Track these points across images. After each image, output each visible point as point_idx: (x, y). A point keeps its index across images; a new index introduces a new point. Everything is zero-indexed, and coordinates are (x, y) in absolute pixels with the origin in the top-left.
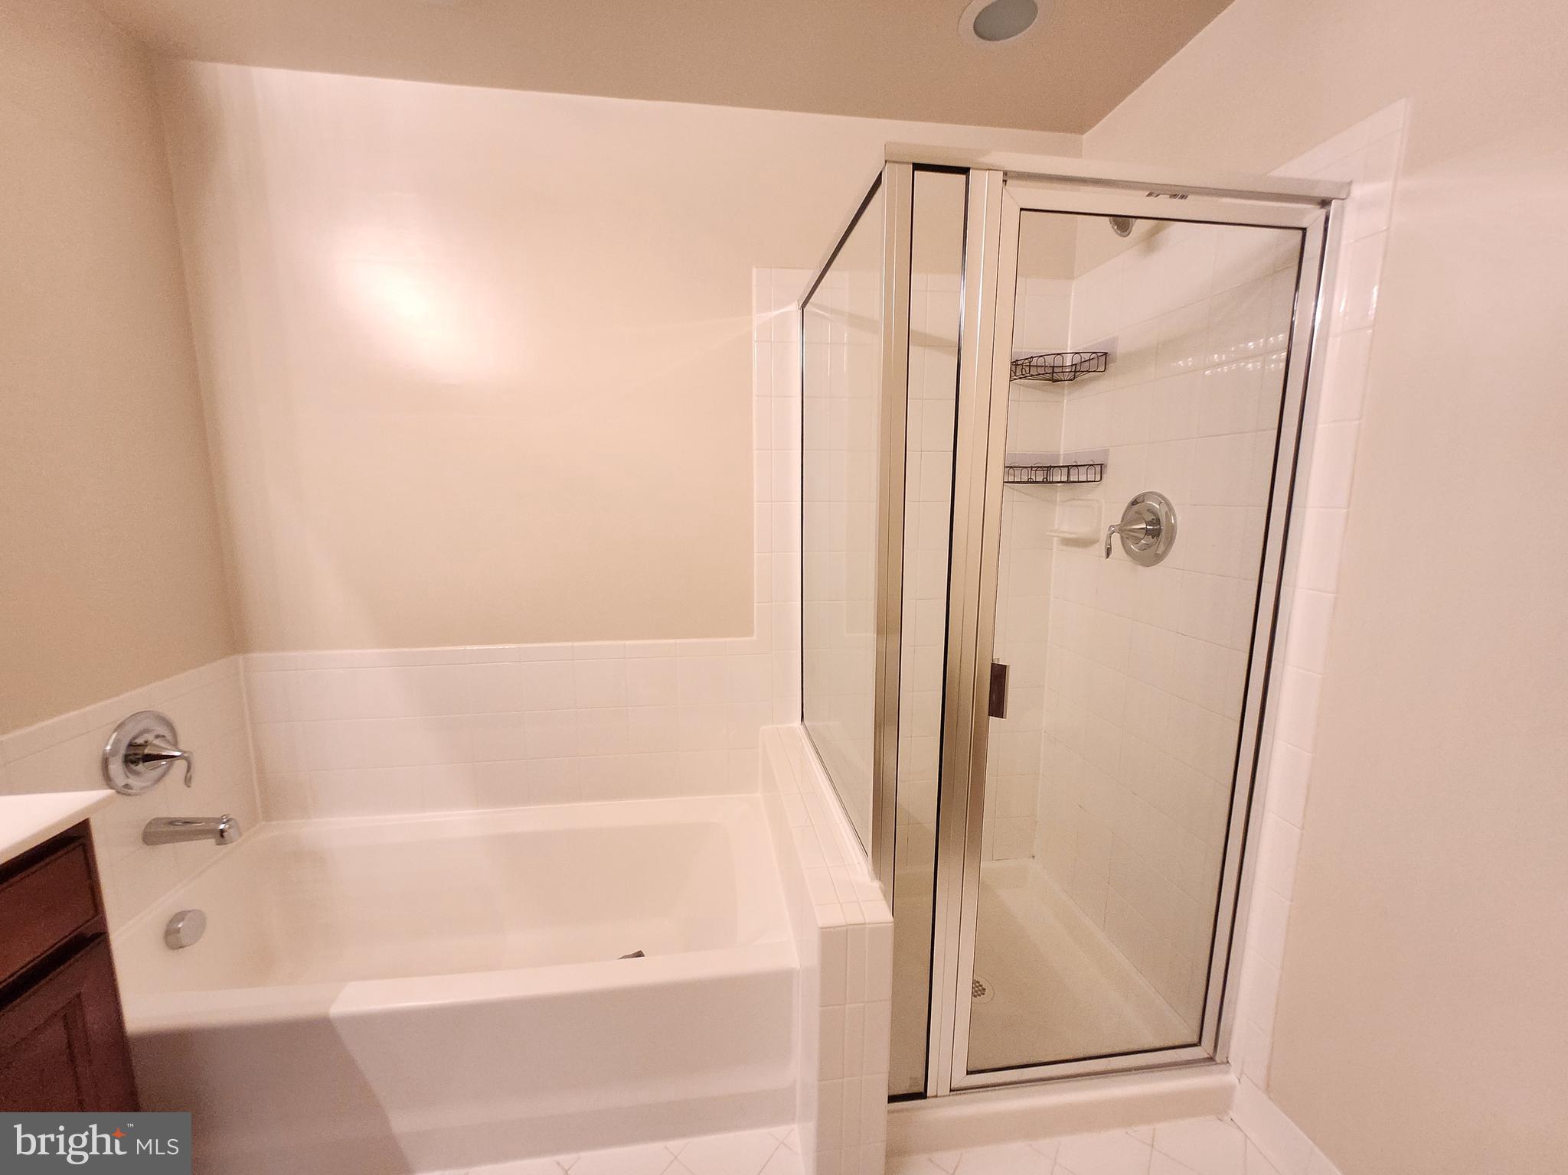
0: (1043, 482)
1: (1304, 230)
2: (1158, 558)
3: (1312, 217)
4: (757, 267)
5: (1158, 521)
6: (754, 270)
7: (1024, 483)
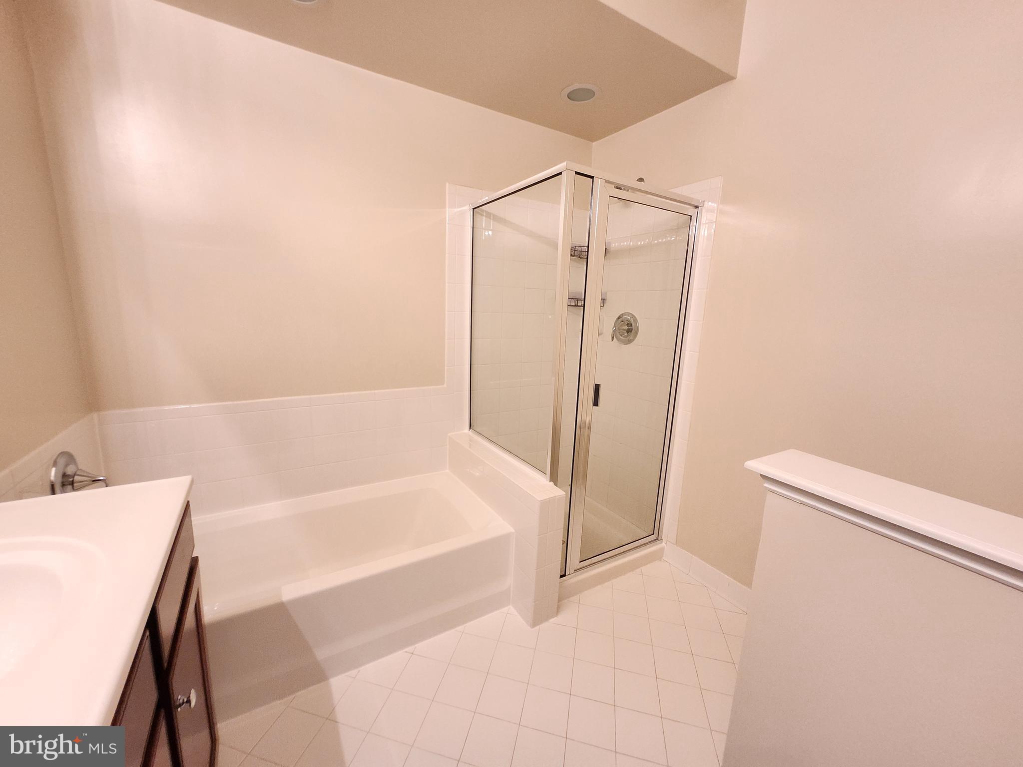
0: (575, 306)
1: (691, 216)
2: (630, 342)
3: (691, 211)
4: (449, 183)
5: (631, 325)
6: (447, 184)
7: (572, 306)
